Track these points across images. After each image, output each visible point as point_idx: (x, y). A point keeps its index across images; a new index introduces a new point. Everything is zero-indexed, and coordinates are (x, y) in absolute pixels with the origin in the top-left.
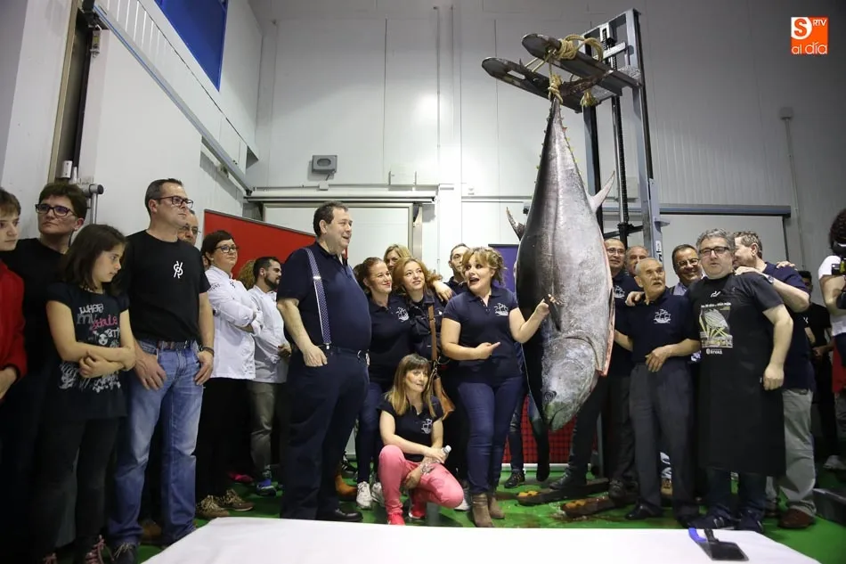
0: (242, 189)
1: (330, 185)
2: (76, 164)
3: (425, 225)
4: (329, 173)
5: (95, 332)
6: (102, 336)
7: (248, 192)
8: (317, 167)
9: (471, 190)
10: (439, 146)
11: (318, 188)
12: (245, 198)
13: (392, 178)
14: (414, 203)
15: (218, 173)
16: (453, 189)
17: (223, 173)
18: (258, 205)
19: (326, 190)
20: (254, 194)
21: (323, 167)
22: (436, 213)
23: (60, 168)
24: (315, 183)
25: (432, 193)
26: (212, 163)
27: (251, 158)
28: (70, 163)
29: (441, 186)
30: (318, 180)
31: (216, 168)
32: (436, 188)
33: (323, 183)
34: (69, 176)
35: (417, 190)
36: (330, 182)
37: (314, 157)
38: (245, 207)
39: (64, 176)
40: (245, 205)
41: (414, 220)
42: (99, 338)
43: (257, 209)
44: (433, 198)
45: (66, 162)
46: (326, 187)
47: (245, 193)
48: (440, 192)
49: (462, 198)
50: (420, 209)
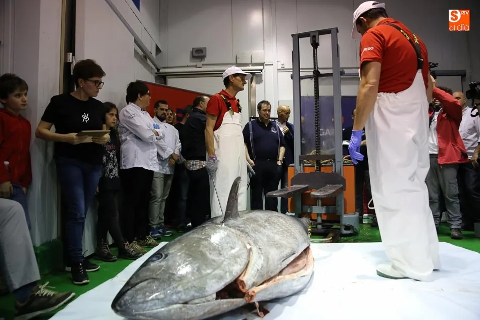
0: (154, 68)
1: (203, 65)
2: (74, 55)
3: (257, 86)
4: (202, 58)
5: (108, 152)
6: (111, 153)
7: (158, 70)
8: (195, 54)
9: (283, 65)
10: (264, 40)
11: (196, 66)
12: (156, 73)
13: (238, 59)
14: (251, 73)
15: (142, 59)
16: (272, 65)
17: (144, 59)
18: (162, 77)
19: (201, 67)
20: (162, 71)
21: (199, 54)
22: (263, 79)
23: (66, 57)
24: (194, 64)
25: (261, 67)
26: (138, 53)
27: (158, 50)
28: (71, 54)
29: (266, 63)
30: (196, 62)
31: (141, 56)
32: (262, 64)
33: (199, 64)
34: (71, 61)
35: (252, 66)
36: (203, 62)
37: (193, 49)
38: (156, 78)
39: (68, 61)
40: (156, 77)
41: (251, 83)
42: (110, 154)
43: (163, 79)
44: (261, 70)
45: (68, 53)
46: (201, 66)
47: (156, 71)
48: (265, 66)
49: (278, 70)
50: (254, 77)
